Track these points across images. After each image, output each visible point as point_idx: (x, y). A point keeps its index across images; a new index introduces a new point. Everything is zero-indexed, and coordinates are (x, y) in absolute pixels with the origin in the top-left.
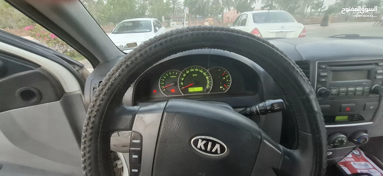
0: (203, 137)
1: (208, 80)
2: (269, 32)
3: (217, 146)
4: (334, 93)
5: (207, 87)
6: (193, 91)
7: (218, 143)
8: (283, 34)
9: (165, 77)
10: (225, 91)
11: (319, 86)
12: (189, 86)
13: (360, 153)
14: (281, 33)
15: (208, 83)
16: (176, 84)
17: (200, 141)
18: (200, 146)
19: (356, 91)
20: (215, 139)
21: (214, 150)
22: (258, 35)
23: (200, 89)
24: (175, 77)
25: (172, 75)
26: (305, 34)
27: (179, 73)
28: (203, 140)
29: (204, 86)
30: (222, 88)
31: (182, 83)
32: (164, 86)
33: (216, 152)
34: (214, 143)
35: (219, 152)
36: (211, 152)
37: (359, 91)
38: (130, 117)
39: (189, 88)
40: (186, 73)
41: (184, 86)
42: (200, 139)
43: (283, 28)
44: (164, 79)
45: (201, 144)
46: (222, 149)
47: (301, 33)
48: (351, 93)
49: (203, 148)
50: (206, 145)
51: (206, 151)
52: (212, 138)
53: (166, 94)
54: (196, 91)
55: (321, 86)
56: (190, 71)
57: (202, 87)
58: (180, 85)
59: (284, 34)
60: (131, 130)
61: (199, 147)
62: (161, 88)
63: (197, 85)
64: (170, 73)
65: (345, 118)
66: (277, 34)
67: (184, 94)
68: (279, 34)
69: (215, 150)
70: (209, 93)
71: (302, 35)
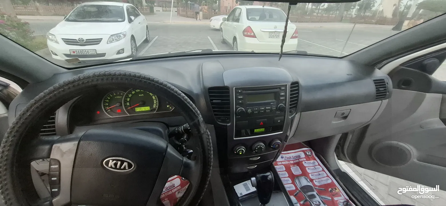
0: (114, 158)
1: (155, 99)
2: (263, 31)
3: (125, 164)
4: (250, 112)
5: (154, 106)
6: (140, 110)
7: (126, 162)
8: (276, 34)
9: (109, 98)
10: (171, 109)
11: (238, 106)
12: (135, 106)
13: (312, 153)
14: (275, 33)
15: (155, 102)
16: (121, 105)
17: (111, 161)
18: (111, 165)
19: (265, 109)
20: (123, 159)
21: (122, 167)
22: (251, 34)
23: (147, 108)
24: (120, 97)
25: (116, 96)
26: (297, 35)
27: (124, 94)
28: (113, 160)
29: (151, 105)
30: (169, 107)
31: (128, 104)
32: (109, 107)
33: (125, 169)
34: (122, 162)
35: (127, 168)
36: (120, 169)
37: (268, 109)
38: (47, 147)
39: (136, 108)
40: (132, 94)
41: (130, 106)
42: (111, 160)
43: (275, 27)
44: (108, 99)
45: (111, 163)
46: (130, 166)
47: (294, 34)
48: (262, 111)
49: (113, 166)
50: (116, 164)
51: (116, 168)
52: (121, 158)
53: (110, 115)
54: (144, 110)
55: (239, 107)
56: (135, 91)
57: (149, 107)
58: (125, 106)
59: (278, 34)
60: (49, 157)
61: (109, 166)
62: (105, 109)
63: (144, 105)
64: (115, 94)
65: (263, 130)
66: (270, 34)
67: (130, 114)
68: (272, 34)
69: (124, 167)
70: (155, 112)
71: (294, 36)
